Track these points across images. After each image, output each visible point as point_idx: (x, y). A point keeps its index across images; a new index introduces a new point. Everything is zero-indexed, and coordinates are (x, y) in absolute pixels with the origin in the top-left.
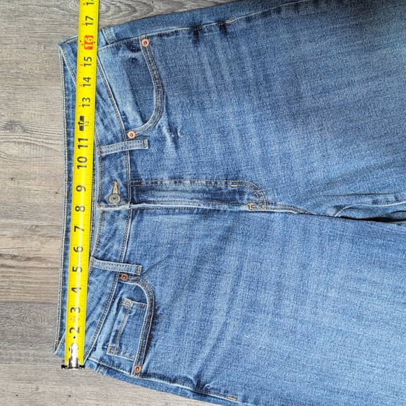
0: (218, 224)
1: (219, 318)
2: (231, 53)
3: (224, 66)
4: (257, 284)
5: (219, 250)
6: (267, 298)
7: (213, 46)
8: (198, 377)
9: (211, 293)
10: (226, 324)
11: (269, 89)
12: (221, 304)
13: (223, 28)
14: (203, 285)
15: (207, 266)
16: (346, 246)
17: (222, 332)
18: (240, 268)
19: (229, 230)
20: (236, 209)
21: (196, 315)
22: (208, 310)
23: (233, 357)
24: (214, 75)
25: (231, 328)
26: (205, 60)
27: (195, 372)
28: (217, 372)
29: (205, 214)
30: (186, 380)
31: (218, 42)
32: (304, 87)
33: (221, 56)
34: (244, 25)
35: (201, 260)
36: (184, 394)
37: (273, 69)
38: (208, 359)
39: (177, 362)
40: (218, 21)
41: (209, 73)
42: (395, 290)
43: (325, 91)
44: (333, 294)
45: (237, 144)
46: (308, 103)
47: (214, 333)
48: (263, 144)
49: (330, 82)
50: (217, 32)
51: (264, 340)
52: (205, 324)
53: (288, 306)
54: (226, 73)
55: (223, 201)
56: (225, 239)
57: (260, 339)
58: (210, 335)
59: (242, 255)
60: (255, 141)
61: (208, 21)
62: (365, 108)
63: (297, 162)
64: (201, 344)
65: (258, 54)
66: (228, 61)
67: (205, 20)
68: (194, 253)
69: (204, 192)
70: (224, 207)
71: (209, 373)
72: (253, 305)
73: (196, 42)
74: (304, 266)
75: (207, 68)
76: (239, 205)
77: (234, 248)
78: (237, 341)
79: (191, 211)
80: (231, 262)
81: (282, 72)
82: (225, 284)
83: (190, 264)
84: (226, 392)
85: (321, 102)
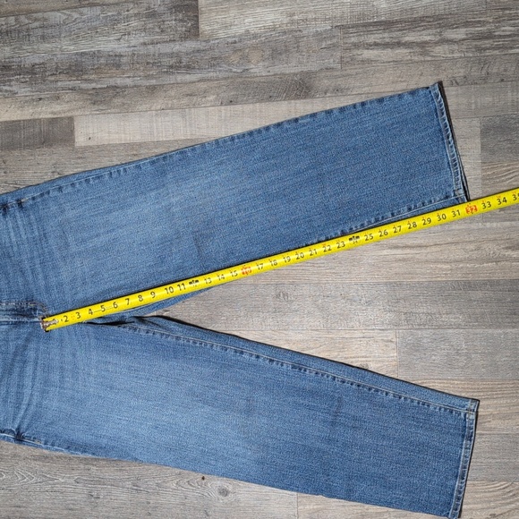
0: (24, 331)
1: (27, 391)
2: (26, 220)
3: (21, 228)
4: (48, 369)
5: (25, 347)
6: (55, 377)
7: (15, 217)
8: (18, 429)
9: (21, 375)
10: (32, 395)
11: (47, 242)
12: (28, 382)
13: (20, 204)
14: (17, 370)
15: (18, 358)
16: (93, 342)
17: (30, 400)
18: (37, 358)
19: (30, 334)
20: (32, 320)
21: (13, 390)
22: (20, 386)
23: (37, 417)
24: (15, 235)
25: (35, 398)
26: (10, 225)
27: (16, 426)
28: (29, 426)
29: (16, 324)
30: (11, 431)
31: (18, 214)
32: (71, 239)
33: (19, 223)
34: (31, 202)
35: (15, 354)
36: (9, 440)
37: (49, 229)
38: (23, 418)
39: (6, 420)
40: (18, 200)
41: (12, 234)
42: (129, 368)
43: (84, 241)
44: (94, 372)
45: (30, 278)
46: (73, 249)
47: (25, 401)
48: (46, 277)
49: (85, 235)
50: (16, 207)
51: (55, 404)
52: (19, 394)
53: (68, 382)
54: (23, 232)
55: (24, 316)
56: (27, 340)
57: (53, 404)
58: (24, 402)
59: (37, 350)
60: (40, 276)
61: (12, 201)
62: (107, 250)
63: (67, 288)
64: (18, 408)
65: (39, 220)
66: (24, 225)
67: (10, 200)
68: (12, 349)
69: (13, 310)
70: (25, 319)
71: (24, 426)
72: (46, 382)
73: (4, 215)
74: (74, 355)
75: (11, 230)
76: (33, 317)
77: (32, 345)
78: (39, 405)
79: (8, 323)
80: (31, 354)
81: (54, 231)
82: (29, 369)
83: (10, 356)
84: (34, 438)
85: (82, 248)
